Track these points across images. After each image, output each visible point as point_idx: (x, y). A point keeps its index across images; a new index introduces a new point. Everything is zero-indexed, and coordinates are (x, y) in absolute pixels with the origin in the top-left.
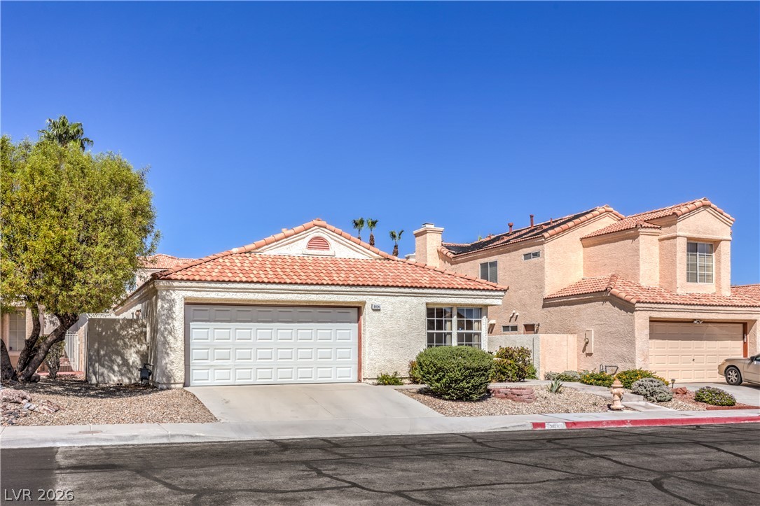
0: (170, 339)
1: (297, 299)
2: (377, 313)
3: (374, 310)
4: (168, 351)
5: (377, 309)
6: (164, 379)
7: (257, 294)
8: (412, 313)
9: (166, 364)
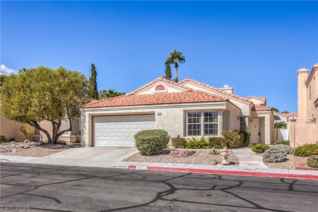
0: (84, 129)
1: (127, 112)
2: (160, 116)
3: (158, 115)
4: (84, 134)
5: (160, 114)
6: (83, 144)
7: (112, 111)
8: (176, 115)
9: (83, 138)
